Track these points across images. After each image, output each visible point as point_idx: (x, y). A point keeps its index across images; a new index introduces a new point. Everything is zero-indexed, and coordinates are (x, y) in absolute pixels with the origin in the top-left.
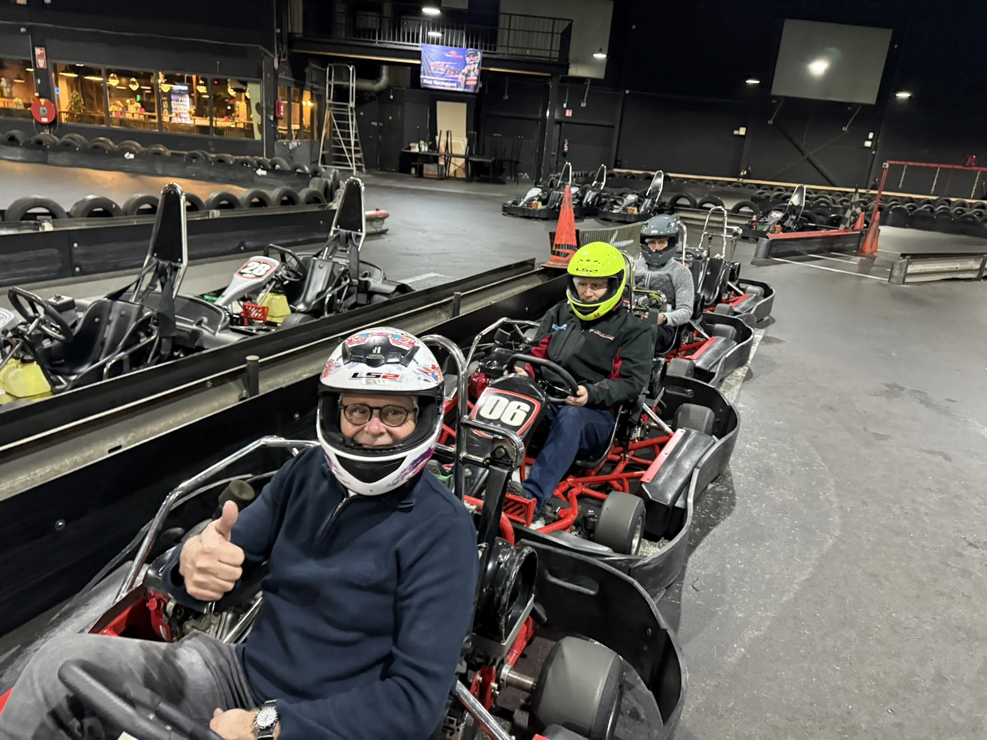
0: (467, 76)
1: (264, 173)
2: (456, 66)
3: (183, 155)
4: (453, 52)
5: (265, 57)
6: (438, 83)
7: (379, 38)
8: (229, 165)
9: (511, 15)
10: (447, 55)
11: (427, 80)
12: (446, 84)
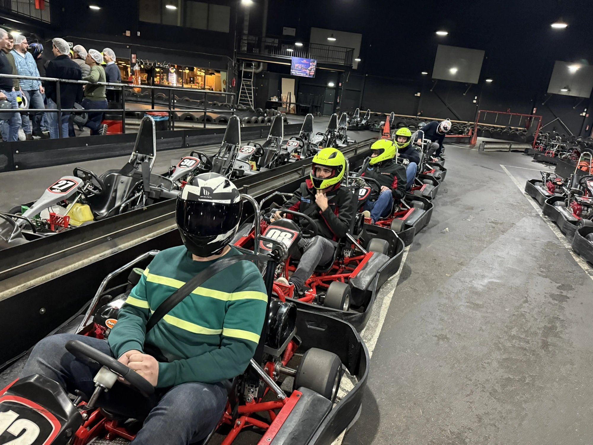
0: (310, 71)
2: (306, 66)
4: (305, 61)
5: (230, 61)
6: (298, 73)
7: (274, 54)
8: (219, 106)
9: (329, 46)
10: (302, 62)
11: (293, 72)
12: (301, 74)
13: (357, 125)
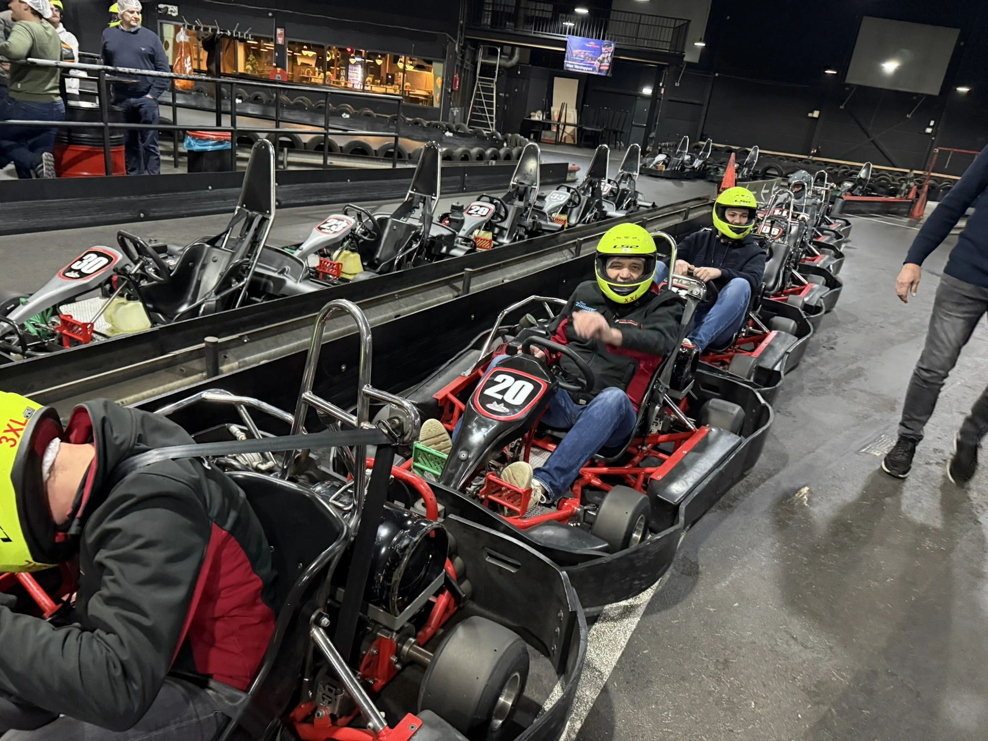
0: (601, 62)
1: (451, 134)
2: (594, 54)
3: (386, 118)
4: (592, 43)
5: (450, 43)
6: (577, 67)
7: (535, 30)
8: (424, 127)
9: (641, 14)
10: (587, 45)
11: (569, 65)
12: (584, 68)
13: (683, 168)
